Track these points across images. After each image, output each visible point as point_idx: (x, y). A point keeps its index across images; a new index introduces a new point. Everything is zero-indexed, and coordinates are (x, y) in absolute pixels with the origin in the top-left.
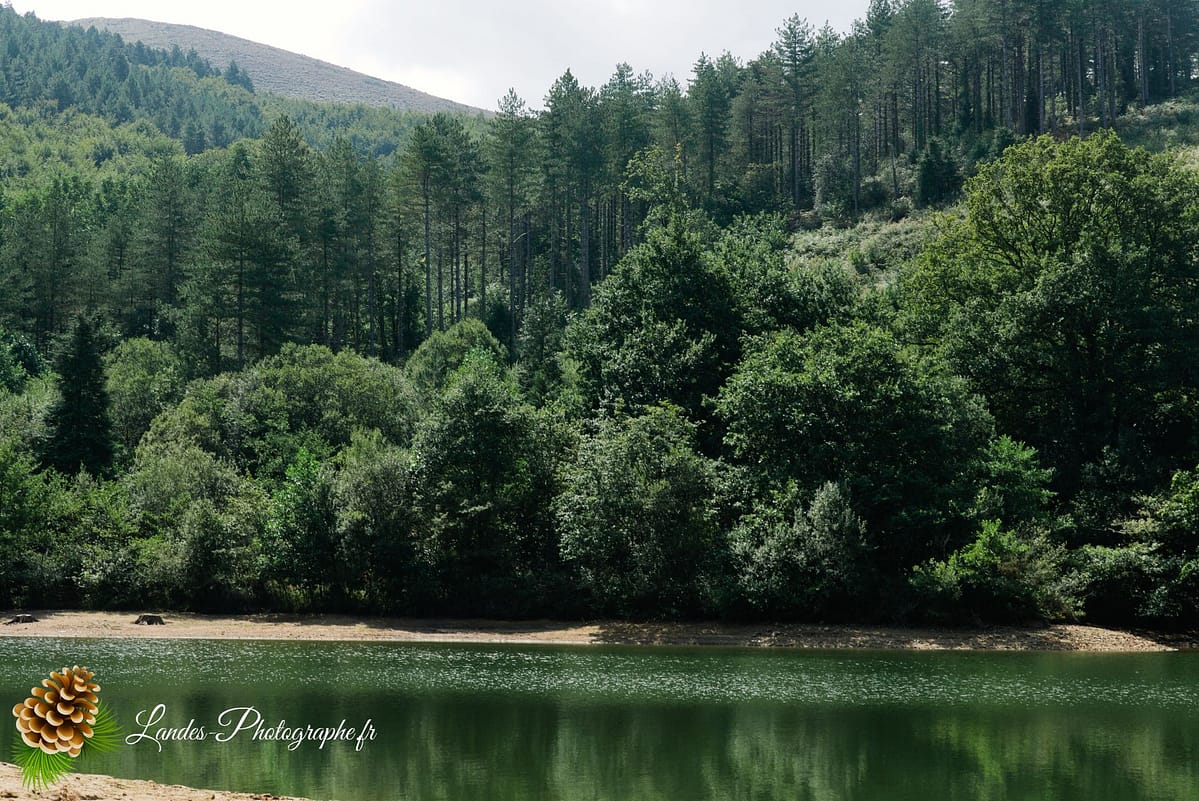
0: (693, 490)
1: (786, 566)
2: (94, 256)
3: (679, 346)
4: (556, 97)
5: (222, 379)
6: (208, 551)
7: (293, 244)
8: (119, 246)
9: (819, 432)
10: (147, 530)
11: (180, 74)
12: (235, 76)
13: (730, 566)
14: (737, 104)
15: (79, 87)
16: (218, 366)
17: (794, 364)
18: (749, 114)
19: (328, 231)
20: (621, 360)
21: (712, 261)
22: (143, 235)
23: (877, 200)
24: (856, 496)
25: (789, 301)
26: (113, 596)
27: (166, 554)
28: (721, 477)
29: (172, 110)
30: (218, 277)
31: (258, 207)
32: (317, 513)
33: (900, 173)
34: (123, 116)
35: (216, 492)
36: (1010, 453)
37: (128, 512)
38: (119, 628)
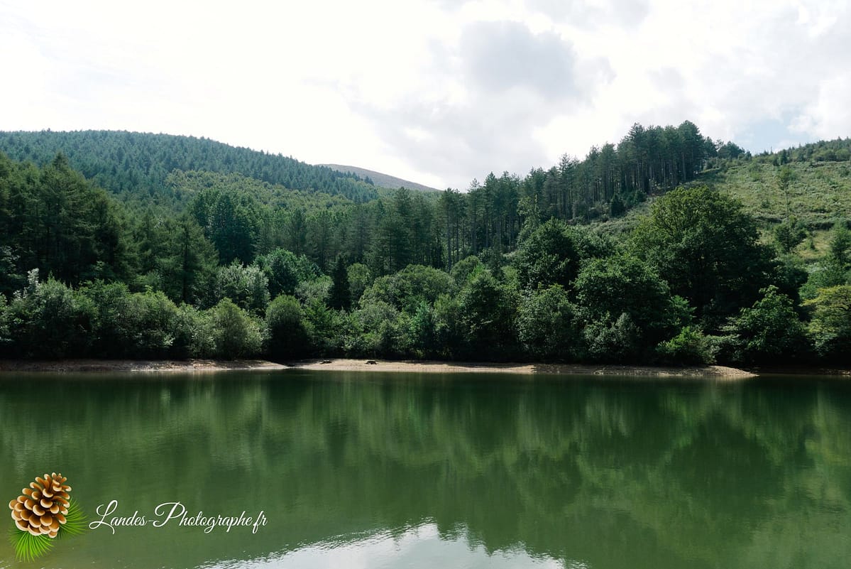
0: (568, 316)
1: (608, 344)
2: (335, 237)
3: (556, 263)
4: (488, 181)
5: (386, 277)
6: (389, 337)
7: (408, 230)
8: (343, 233)
9: (616, 294)
10: (366, 331)
11: (351, 180)
12: (368, 180)
13: (586, 344)
14: (546, 183)
15: (320, 184)
16: (383, 273)
17: (603, 269)
18: (550, 187)
19: (417, 226)
20: (536, 269)
21: (567, 234)
22: (352, 230)
23: (596, 215)
24: (633, 318)
25: (592, 248)
26: (356, 354)
27: (374, 339)
28: (578, 312)
29: (350, 191)
30: (383, 242)
31: (397, 218)
32: (428, 324)
33: (603, 206)
34: (335, 193)
35: (389, 316)
36: (679, 302)
37: (360, 324)
38: (362, 366)
